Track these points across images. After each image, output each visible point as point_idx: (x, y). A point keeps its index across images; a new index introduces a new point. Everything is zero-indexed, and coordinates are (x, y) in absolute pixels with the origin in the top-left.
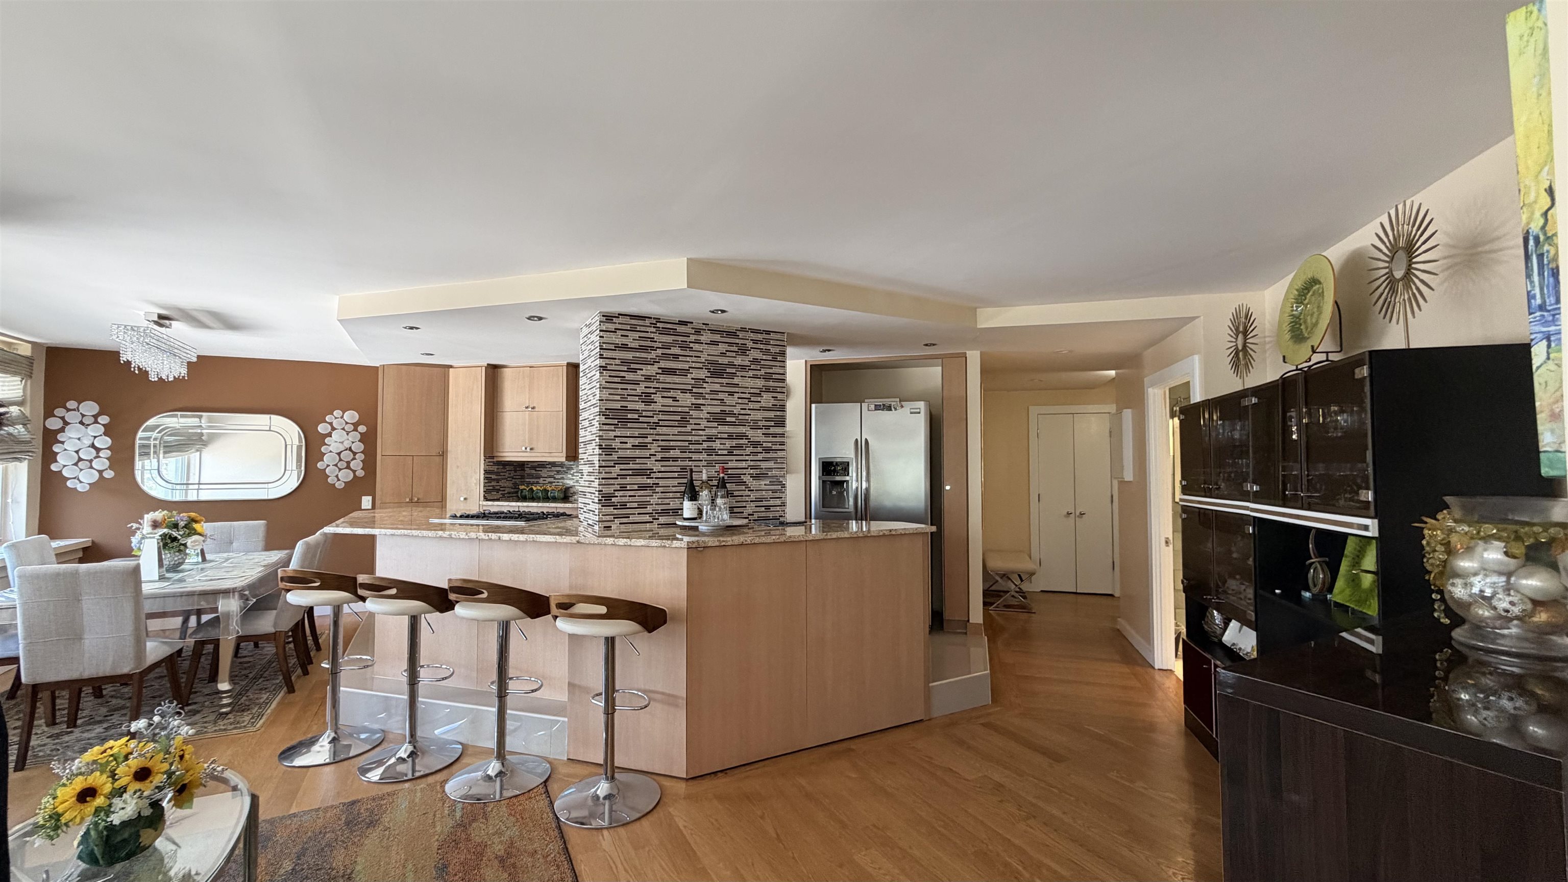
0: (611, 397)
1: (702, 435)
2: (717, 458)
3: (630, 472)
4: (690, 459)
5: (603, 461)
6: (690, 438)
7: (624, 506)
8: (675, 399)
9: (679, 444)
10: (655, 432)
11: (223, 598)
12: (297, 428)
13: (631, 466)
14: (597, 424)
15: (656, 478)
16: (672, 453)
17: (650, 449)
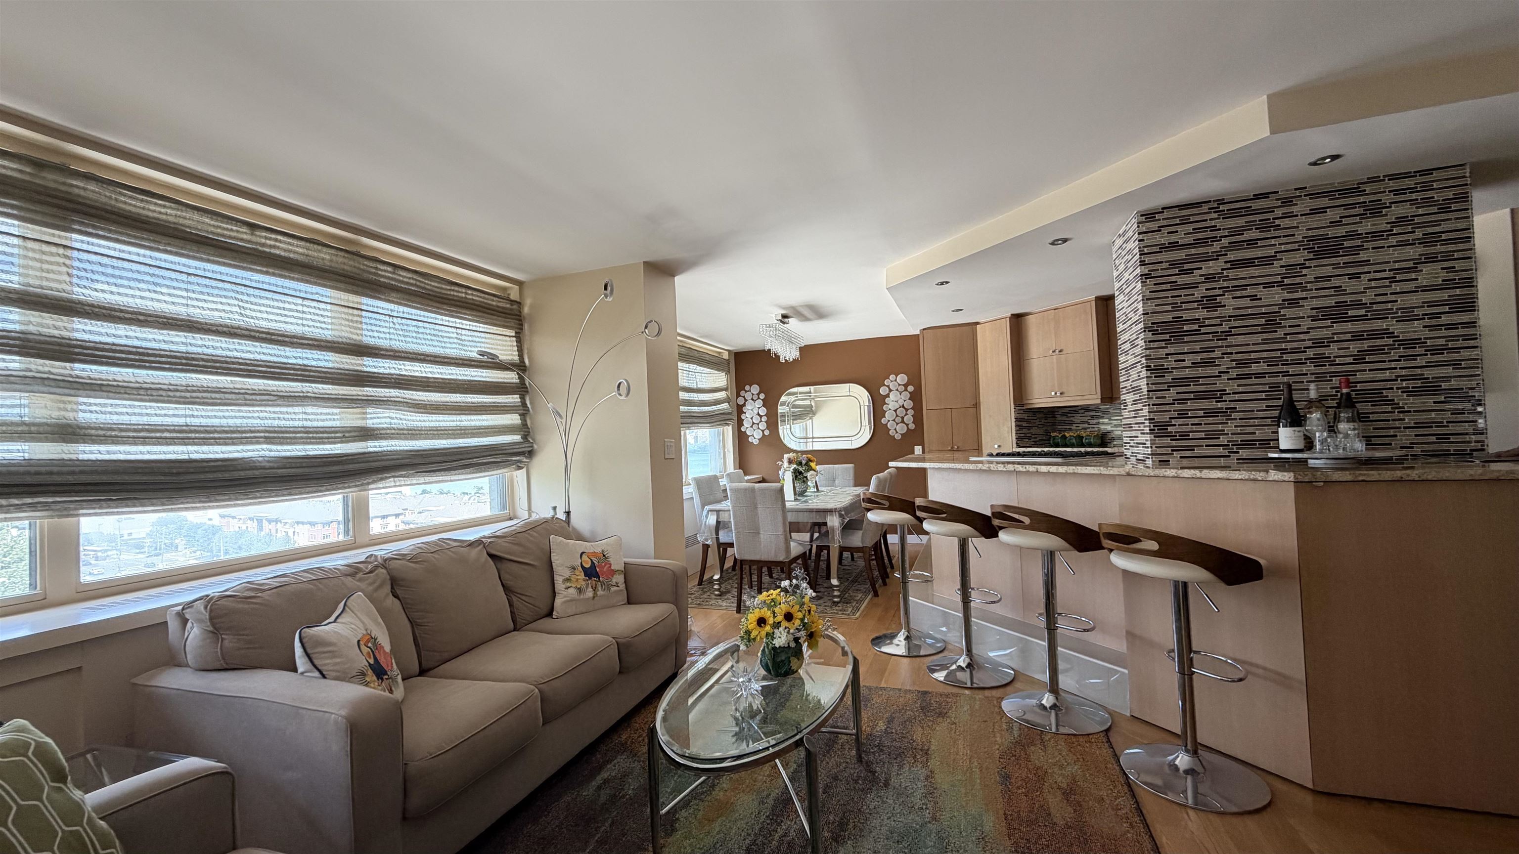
0: (1159, 309)
1: (1304, 340)
2: (1333, 369)
3: (1192, 396)
4: (1286, 374)
5: (1152, 384)
6: (1283, 346)
7: (1184, 436)
8: (1254, 298)
9: (1265, 355)
10: (1225, 343)
11: (830, 515)
12: (867, 393)
13: (1192, 388)
14: (1141, 343)
15: (1230, 401)
16: (1254, 368)
17: (1220, 365)
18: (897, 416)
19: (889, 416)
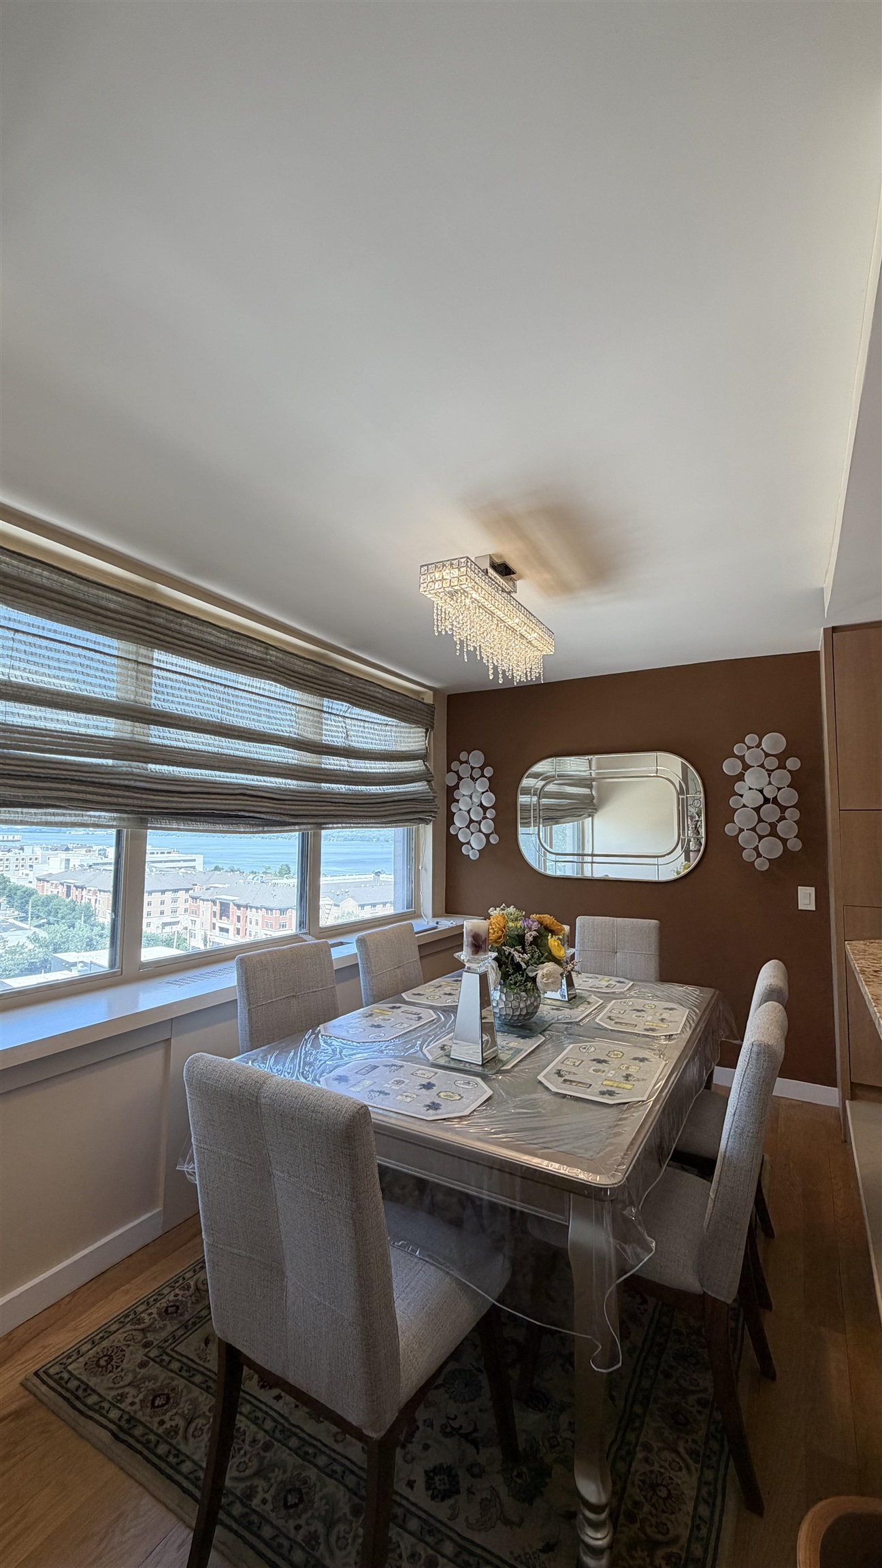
12: (694, 772)
18: (760, 820)
19: (743, 819)
